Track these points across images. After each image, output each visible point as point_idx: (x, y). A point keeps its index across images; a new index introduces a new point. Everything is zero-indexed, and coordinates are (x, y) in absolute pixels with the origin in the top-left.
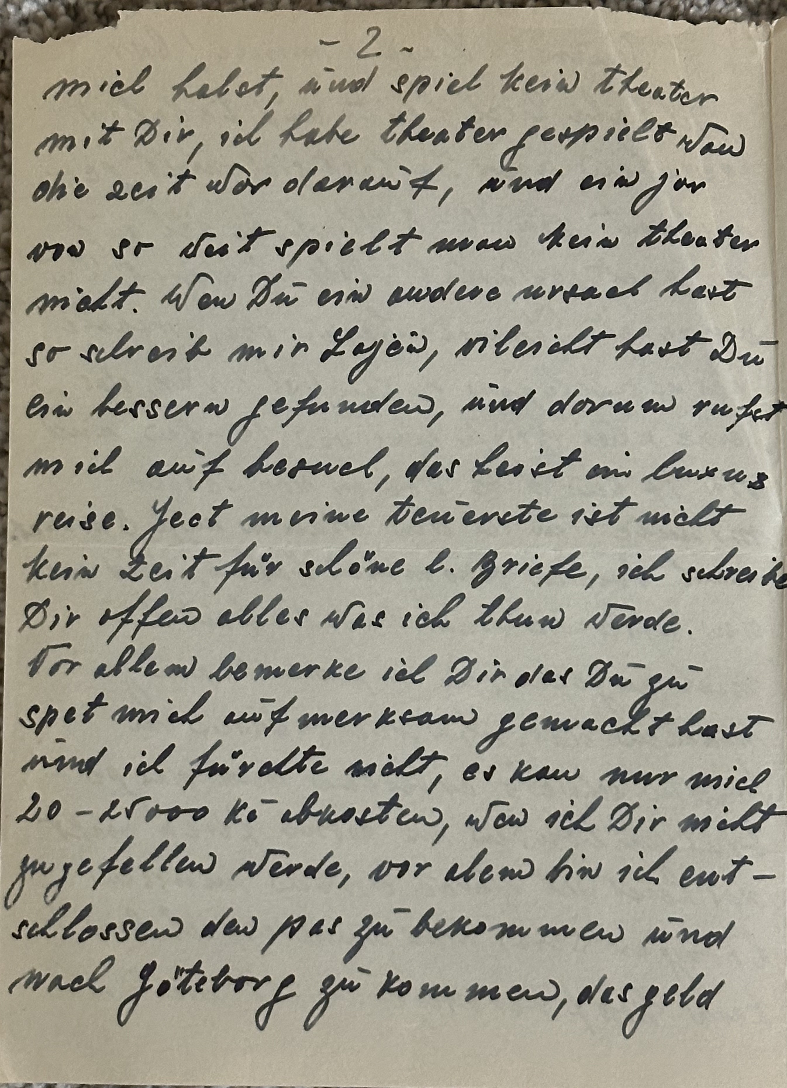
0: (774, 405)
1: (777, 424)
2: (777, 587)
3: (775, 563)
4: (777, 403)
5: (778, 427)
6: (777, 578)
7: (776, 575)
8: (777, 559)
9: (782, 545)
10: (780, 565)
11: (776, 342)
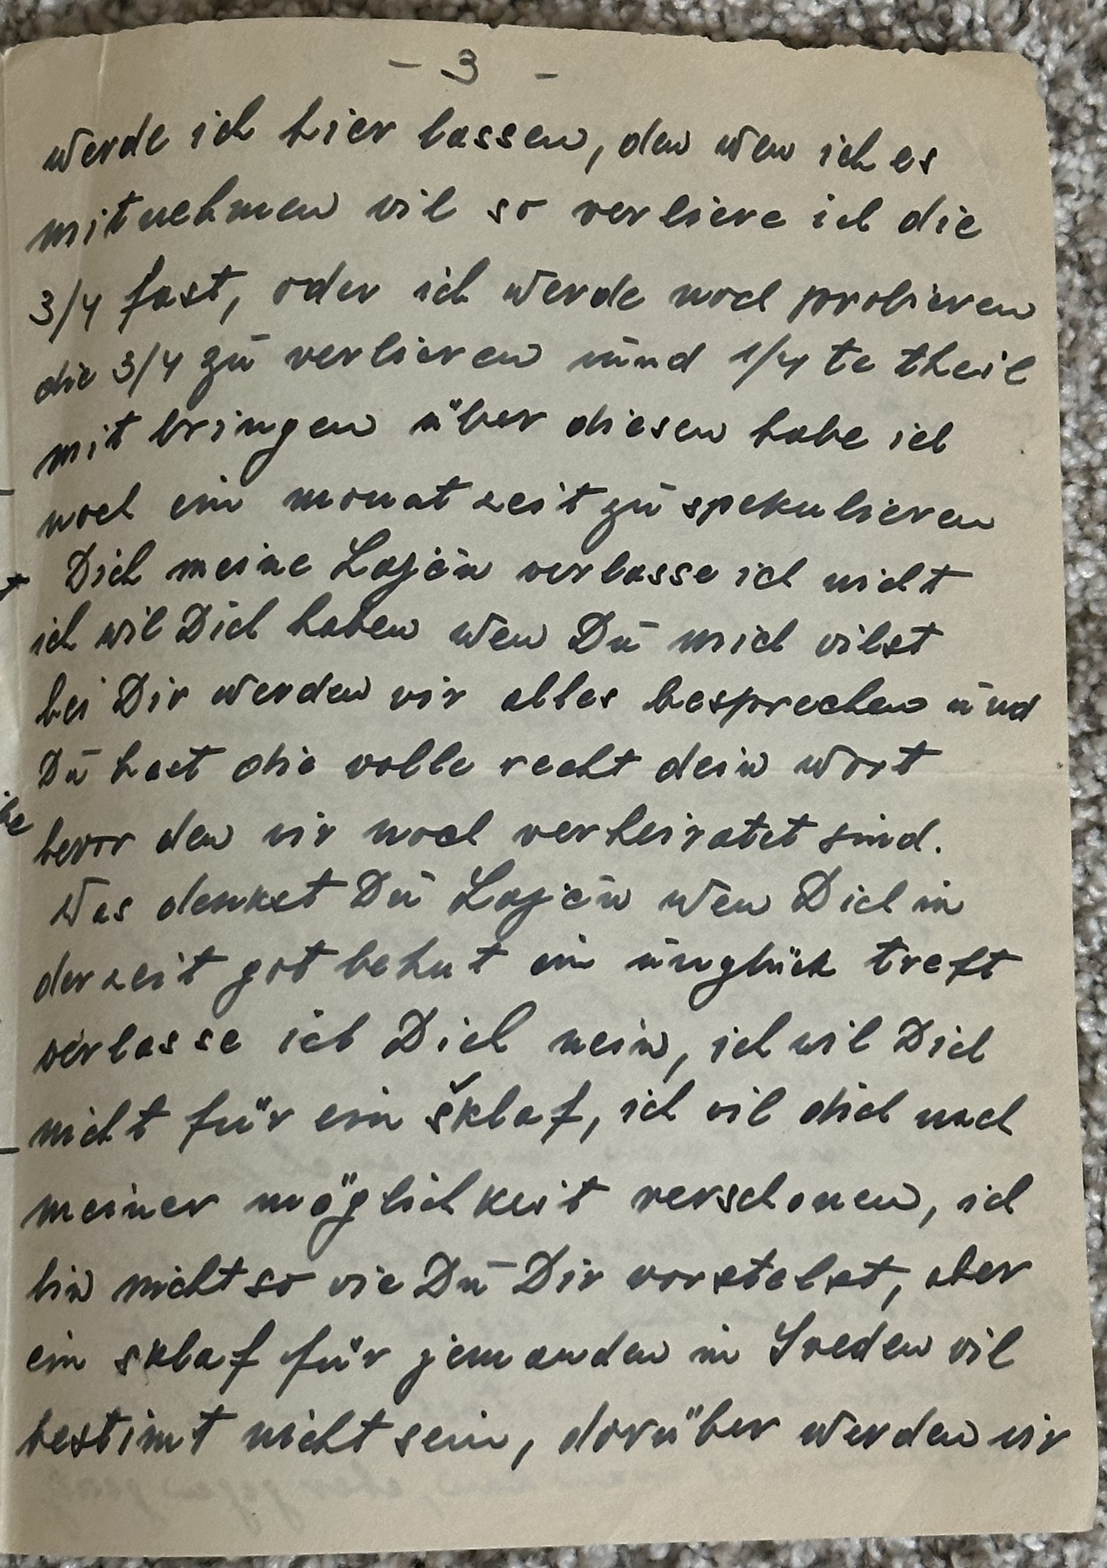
0: (9, 579)
1: (14, 605)
2: (11, 833)
3: (8, 800)
4: (13, 576)
5: (13, 611)
6: (11, 821)
7: (9, 816)
8: (11, 793)
9: (18, 773)
10: (14, 803)
11: (11, 492)
